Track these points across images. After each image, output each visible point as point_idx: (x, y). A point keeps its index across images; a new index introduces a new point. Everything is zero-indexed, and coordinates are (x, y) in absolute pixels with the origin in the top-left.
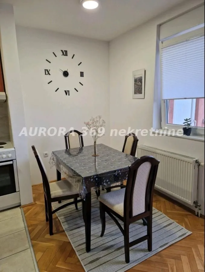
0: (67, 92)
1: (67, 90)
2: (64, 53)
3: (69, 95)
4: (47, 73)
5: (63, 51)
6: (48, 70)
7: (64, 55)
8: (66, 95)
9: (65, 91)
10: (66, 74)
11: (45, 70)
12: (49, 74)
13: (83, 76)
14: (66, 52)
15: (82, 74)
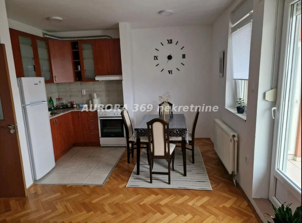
0: (170, 72)
1: (170, 70)
2: (170, 42)
3: (172, 74)
4: (155, 58)
5: (169, 40)
6: (157, 56)
7: (169, 43)
8: (170, 73)
9: (169, 71)
10: (170, 57)
11: (154, 56)
12: (157, 59)
13: (185, 58)
14: (171, 40)
15: (184, 56)
